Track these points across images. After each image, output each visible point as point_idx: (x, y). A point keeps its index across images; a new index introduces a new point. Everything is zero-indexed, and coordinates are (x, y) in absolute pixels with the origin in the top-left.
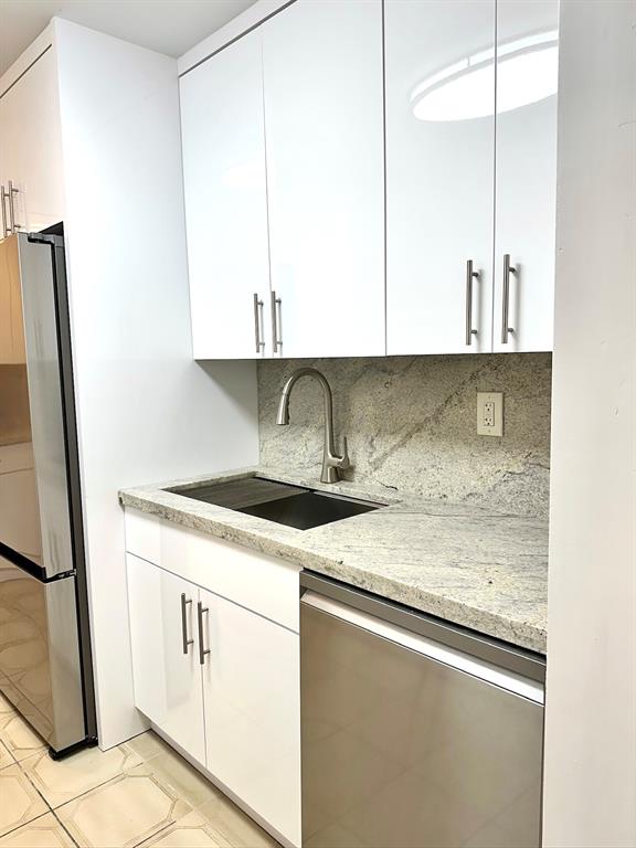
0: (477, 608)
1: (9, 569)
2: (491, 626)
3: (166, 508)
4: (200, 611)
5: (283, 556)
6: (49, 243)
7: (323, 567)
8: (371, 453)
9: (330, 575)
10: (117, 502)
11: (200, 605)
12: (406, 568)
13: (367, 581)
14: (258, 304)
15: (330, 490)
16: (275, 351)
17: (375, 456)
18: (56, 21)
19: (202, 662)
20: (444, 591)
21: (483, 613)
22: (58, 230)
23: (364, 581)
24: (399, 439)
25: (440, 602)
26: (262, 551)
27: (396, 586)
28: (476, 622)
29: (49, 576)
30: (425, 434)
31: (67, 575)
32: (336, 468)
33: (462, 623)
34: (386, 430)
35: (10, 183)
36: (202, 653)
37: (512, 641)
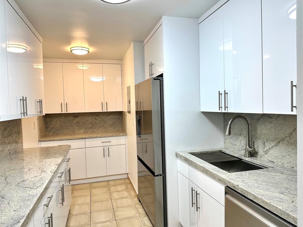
0: (281, 209)
1: (146, 171)
2: (286, 217)
3: (188, 159)
4: (197, 194)
5: (220, 180)
6: (159, 79)
7: (232, 186)
8: (264, 148)
9: (234, 189)
10: (175, 155)
11: (196, 192)
12: (261, 191)
13: (246, 193)
14: (220, 94)
15: (247, 160)
16: (225, 110)
17: (266, 149)
18: (163, 17)
19: (197, 211)
20: (271, 201)
21: (284, 211)
22: (161, 76)
23: (245, 193)
24: (275, 143)
25: (269, 204)
26: (214, 178)
27: (255, 196)
28: (281, 214)
29: (156, 174)
30: (285, 142)
31: (160, 175)
32: (250, 152)
33: (276, 214)
34: (270, 140)
35: (151, 62)
36: (197, 208)
37: (294, 224)
